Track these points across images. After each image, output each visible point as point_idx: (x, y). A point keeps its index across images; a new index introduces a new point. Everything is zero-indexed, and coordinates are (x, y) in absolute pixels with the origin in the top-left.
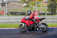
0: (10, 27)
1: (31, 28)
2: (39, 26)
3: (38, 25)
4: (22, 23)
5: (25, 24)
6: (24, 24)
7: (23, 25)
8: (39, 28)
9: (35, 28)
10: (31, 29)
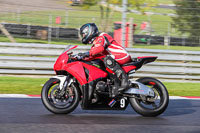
0: (8, 92)
1: (93, 97)
2: (128, 88)
3: (124, 84)
4: (58, 73)
5: (68, 80)
6: (65, 77)
7: (59, 82)
8: (129, 97)
9: (111, 99)
10: (94, 100)
